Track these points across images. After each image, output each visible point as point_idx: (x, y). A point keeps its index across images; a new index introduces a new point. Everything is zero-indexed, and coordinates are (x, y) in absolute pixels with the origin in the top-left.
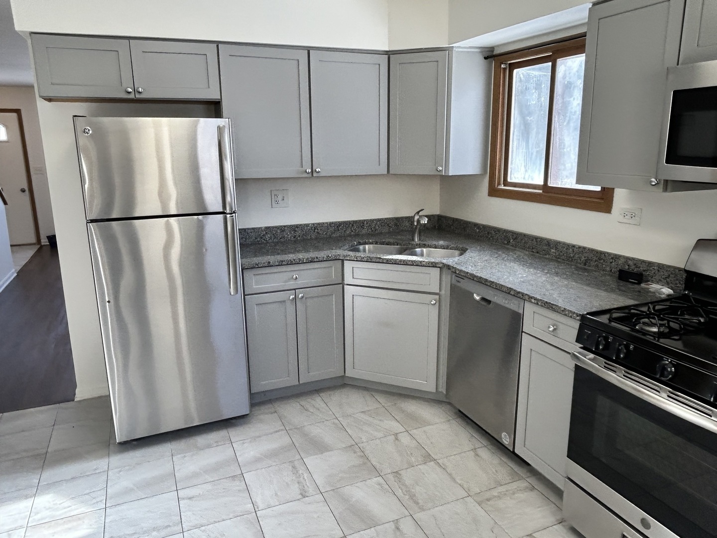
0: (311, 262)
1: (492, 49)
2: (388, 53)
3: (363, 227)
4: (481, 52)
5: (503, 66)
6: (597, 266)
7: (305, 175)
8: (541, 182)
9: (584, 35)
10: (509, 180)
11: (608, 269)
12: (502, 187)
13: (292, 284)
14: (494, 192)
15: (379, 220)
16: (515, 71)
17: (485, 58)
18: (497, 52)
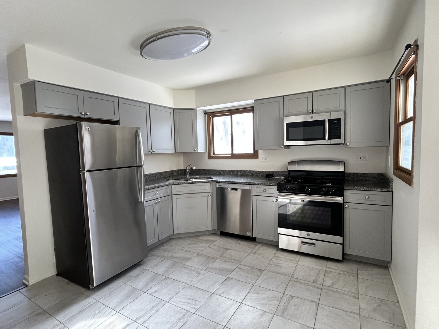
0: (162, 186)
1: (206, 111)
2: (174, 109)
3: (161, 175)
4: (203, 111)
5: (210, 116)
6: (256, 175)
7: (149, 153)
8: (231, 153)
9: (253, 107)
10: (215, 153)
11: (260, 175)
12: (213, 156)
13: (156, 196)
14: (210, 157)
15: (166, 172)
16: (214, 118)
17: (204, 113)
18: (207, 112)
